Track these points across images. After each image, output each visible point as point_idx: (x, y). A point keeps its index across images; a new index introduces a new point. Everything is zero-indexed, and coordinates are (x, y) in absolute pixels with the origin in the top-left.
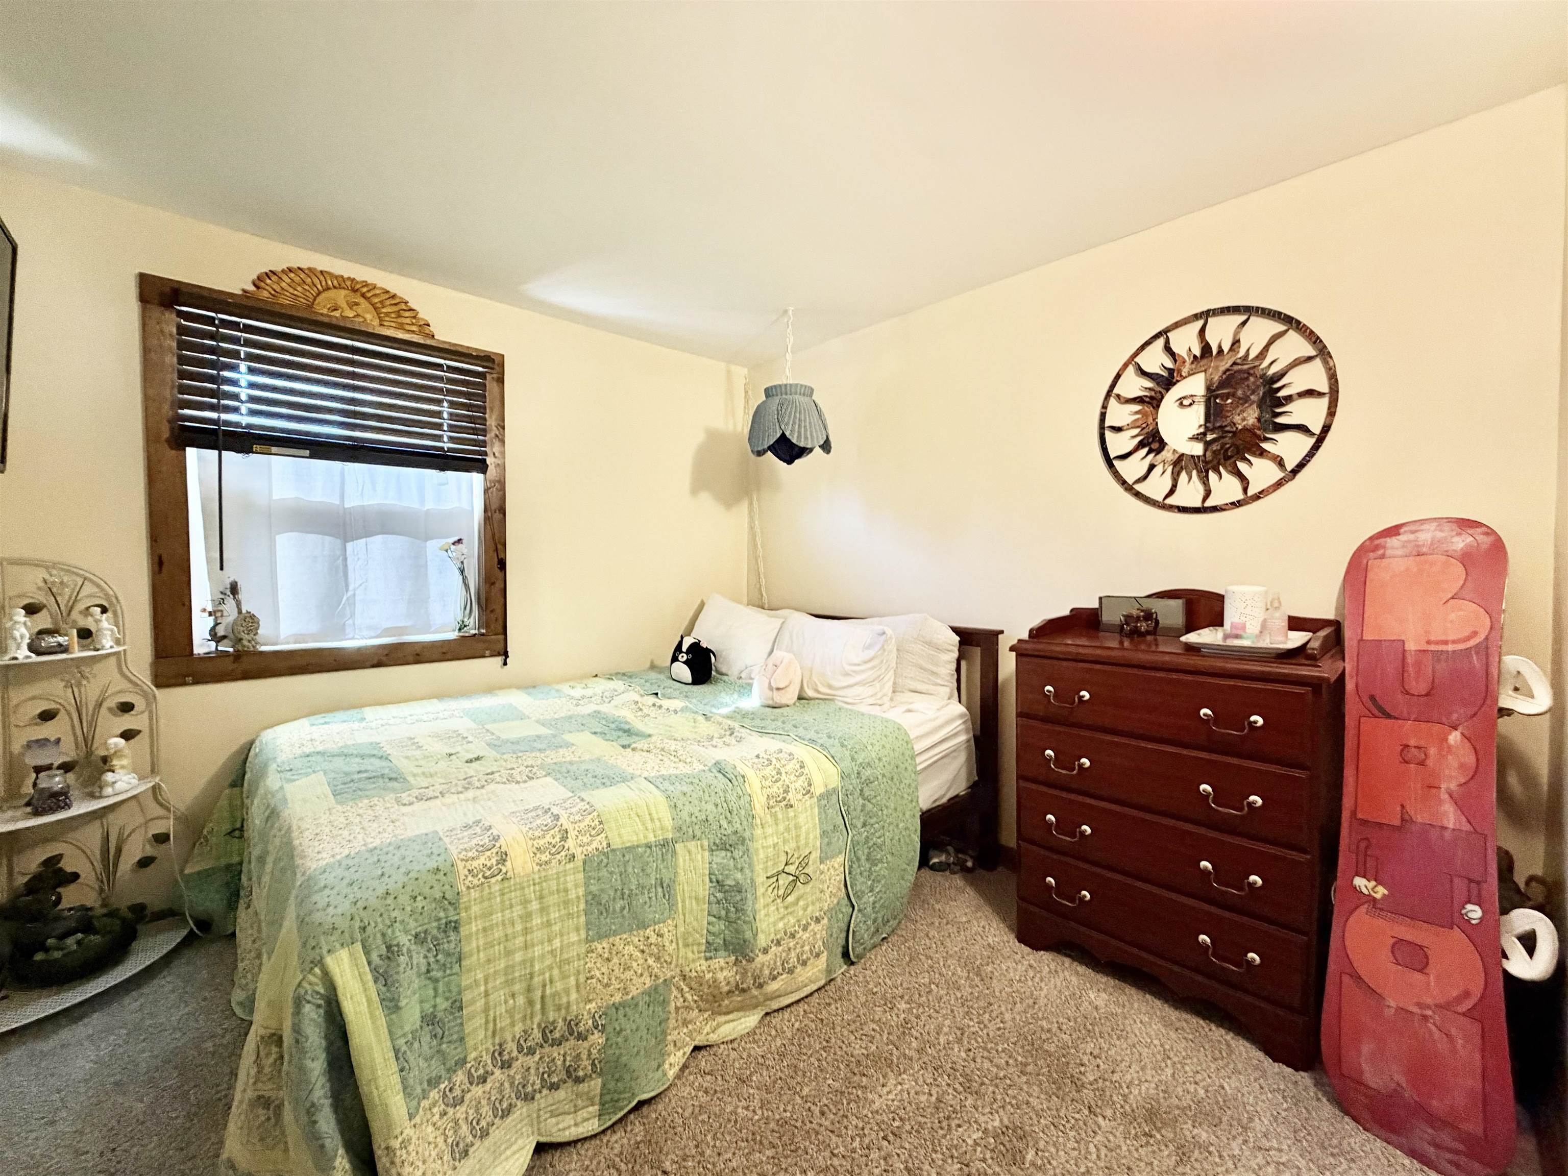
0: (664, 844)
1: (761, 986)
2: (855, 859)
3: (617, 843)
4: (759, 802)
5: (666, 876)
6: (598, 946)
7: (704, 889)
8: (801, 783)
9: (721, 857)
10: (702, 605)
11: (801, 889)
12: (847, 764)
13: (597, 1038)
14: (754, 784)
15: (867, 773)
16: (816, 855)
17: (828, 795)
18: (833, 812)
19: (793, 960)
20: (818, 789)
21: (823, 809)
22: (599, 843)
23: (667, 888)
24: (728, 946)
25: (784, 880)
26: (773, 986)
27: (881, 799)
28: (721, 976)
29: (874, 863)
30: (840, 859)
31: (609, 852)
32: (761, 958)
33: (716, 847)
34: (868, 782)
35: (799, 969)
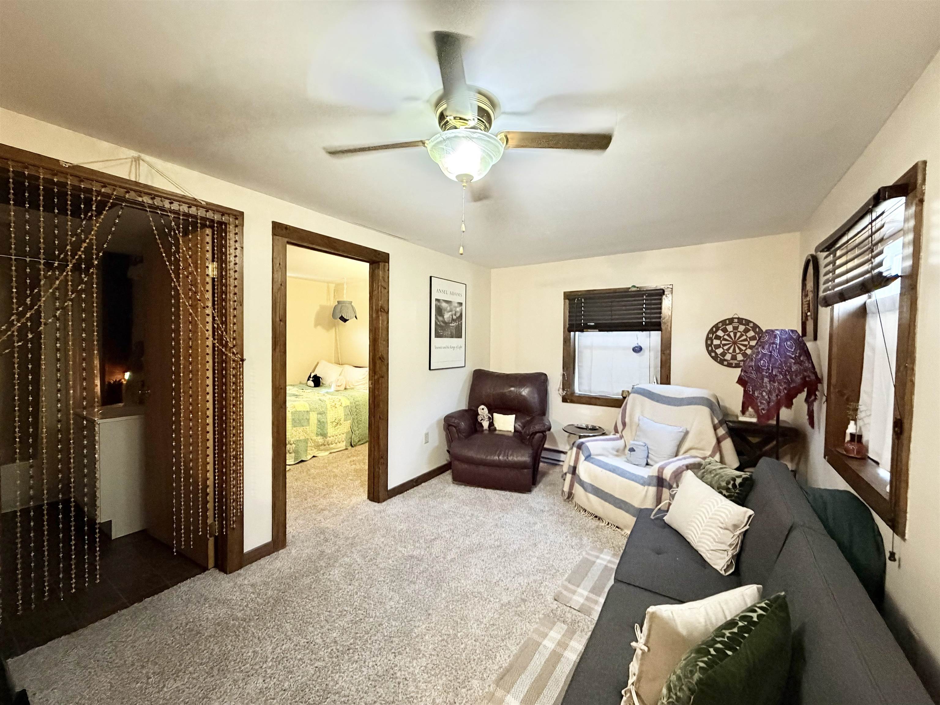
0: (307, 411)
1: (329, 445)
2: (353, 421)
3: (298, 410)
4: (329, 407)
5: (308, 417)
6: (294, 428)
7: (316, 422)
8: (340, 403)
9: (319, 416)
10: (318, 363)
11: (338, 426)
12: (352, 401)
13: (294, 445)
14: (328, 402)
15: (357, 403)
16: (343, 419)
17: (346, 407)
18: (347, 410)
19: (336, 441)
20: (344, 405)
21: (345, 411)
22: (294, 410)
23: (308, 420)
24: (322, 435)
25: (334, 424)
26: (331, 446)
27: (361, 409)
28: (319, 441)
29: (359, 424)
30: (349, 421)
31: (296, 411)
32: (328, 438)
33: (318, 414)
34: (357, 405)
35: (338, 443)
